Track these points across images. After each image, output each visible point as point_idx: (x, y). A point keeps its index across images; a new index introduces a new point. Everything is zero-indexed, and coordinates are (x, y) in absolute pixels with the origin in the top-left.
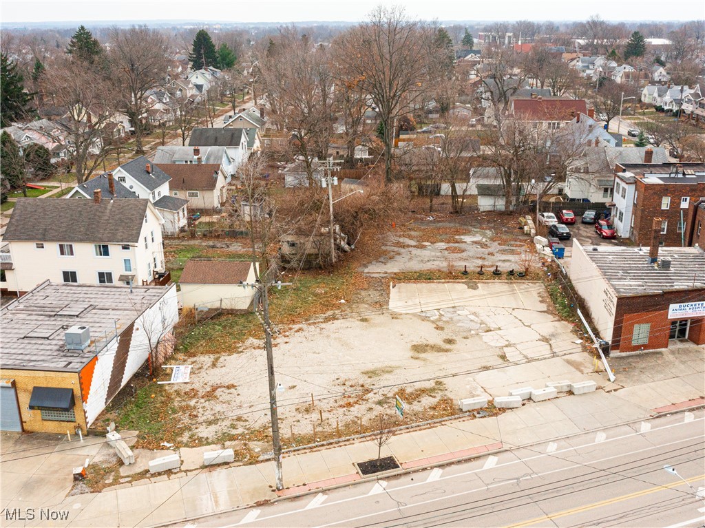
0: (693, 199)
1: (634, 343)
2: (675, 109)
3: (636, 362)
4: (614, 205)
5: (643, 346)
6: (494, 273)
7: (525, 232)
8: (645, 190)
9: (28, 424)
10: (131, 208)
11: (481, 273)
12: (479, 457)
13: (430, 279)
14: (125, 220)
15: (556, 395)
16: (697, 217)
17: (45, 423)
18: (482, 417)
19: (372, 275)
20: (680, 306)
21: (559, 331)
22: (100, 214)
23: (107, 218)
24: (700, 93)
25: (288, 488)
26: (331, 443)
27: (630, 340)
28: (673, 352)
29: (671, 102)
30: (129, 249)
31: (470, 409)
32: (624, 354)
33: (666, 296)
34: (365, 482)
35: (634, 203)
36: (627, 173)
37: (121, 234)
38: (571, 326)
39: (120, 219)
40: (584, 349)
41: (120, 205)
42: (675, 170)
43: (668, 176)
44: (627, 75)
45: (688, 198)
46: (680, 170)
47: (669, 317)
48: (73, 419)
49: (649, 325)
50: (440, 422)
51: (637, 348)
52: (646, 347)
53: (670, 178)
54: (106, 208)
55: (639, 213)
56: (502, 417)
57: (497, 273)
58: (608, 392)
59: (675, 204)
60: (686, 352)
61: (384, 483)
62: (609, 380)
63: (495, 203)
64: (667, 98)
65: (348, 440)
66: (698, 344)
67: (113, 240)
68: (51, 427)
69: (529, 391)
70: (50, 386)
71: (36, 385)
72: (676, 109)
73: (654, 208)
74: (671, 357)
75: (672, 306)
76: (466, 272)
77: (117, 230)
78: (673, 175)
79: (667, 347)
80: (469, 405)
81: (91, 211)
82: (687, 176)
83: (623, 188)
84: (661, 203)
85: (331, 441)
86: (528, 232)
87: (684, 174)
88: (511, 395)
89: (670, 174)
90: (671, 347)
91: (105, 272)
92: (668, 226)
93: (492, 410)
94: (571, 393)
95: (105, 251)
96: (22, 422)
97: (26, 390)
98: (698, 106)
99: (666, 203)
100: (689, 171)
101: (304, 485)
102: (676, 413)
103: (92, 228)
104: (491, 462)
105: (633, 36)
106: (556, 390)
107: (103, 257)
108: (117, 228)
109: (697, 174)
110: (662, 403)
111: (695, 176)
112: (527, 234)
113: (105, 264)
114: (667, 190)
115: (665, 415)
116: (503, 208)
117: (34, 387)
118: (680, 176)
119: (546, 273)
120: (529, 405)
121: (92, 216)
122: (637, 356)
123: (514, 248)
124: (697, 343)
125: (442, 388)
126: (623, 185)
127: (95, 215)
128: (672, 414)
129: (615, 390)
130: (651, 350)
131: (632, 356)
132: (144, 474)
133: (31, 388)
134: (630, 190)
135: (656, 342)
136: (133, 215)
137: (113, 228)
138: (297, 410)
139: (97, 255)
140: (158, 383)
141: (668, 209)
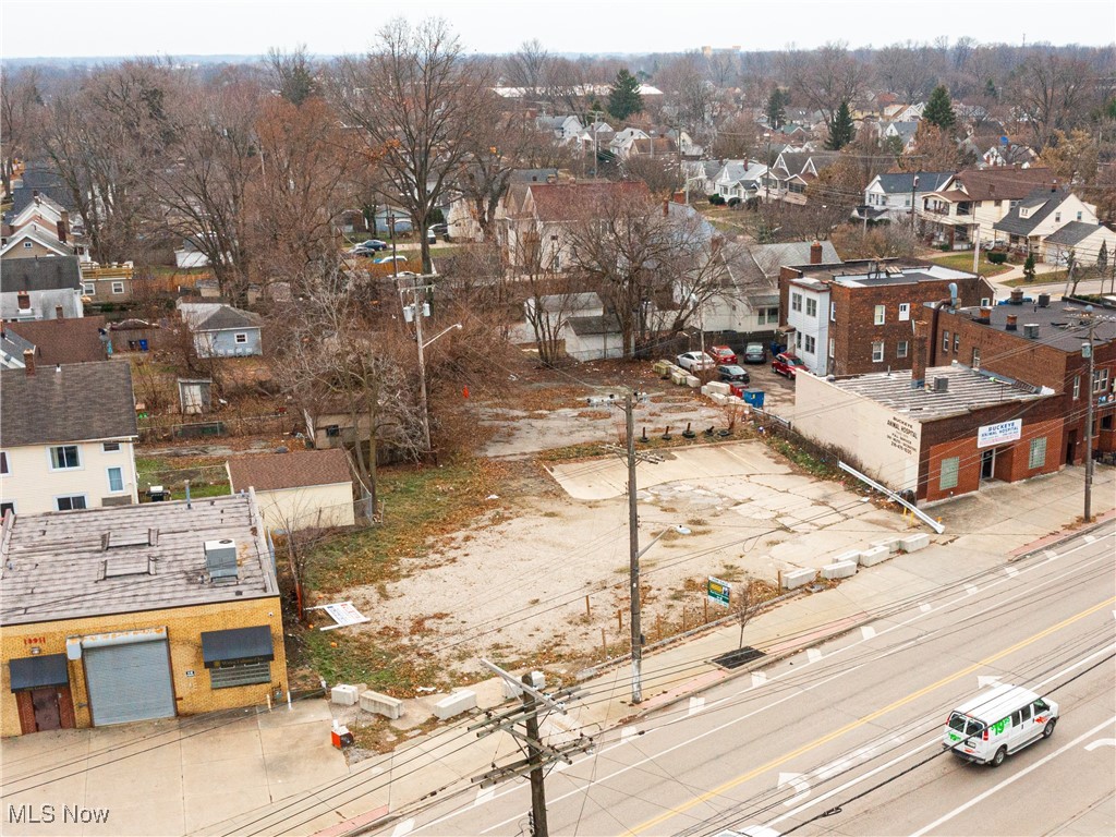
0: (915, 306)
1: (943, 487)
2: (745, 196)
3: (952, 511)
4: (794, 330)
5: (952, 489)
6: (684, 435)
7: (678, 382)
8: (851, 297)
9: (186, 700)
10: (102, 378)
11: (667, 438)
12: (849, 630)
13: (597, 454)
14: (98, 400)
15: (887, 556)
16: (940, 325)
17: (217, 693)
18: (819, 591)
19: (507, 459)
20: (990, 429)
21: (830, 491)
22: (44, 394)
23: (61, 399)
24: (785, 168)
25: (647, 700)
26: (656, 648)
27: (937, 482)
28: (986, 494)
29: (736, 187)
30: (118, 448)
31: (798, 584)
32: (932, 504)
33: (974, 416)
34: (736, 677)
35: (831, 322)
36: (805, 278)
37: (99, 423)
38: (840, 486)
39: (86, 398)
40: (879, 506)
41: (77, 375)
42: (874, 267)
43: (866, 277)
44: (642, 146)
45: (908, 305)
46: (882, 267)
47: (979, 446)
48: (267, 678)
49: (957, 459)
50: (772, 604)
51: (945, 493)
52: (956, 491)
53: (869, 279)
54: (52, 383)
55: (844, 334)
56: (841, 587)
57: (689, 436)
58: (944, 544)
59: (892, 315)
60: (1002, 492)
61: (762, 674)
62: (936, 532)
63: (605, 346)
64: (725, 178)
65: (674, 641)
66: (1010, 482)
67: (86, 435)
68: (229, 698)
69: (857, 554)
70: (230, 626)
71: (205, 630)
72: (747, 197)
73: (865, 323)
74: (988, 500)
75: (982, 430)
76: (644, 438)
77: (88, 417)
78: (873, 276)
79: (977, 489)
80: (797, 579)
81: (24, 390)
82: (892, 276)
83: (809, 300)
84: (873, 315)
85: (655, 645)
86: (683, 381)
87: (888, 274)
88: (837, 561)
89: (869, 274)
90: (981, 489)
91: (71, 496)
92: (885, 349)
93: (823, 582)
94: (902, 551)
95: (68, 458)
96: (176, 699)
97: (185, 642)
98: (787, 189)
99: (880, 316)
100: (893, 269)
101: (665, 692)
102: (1035, 553)
103: (39, 419)
104: (868, 632)
105: (619, 78)
106: (888, 548)
107: (67, 469)
108: (90, 413)
109: (904, 272)
110: (1014, 545)
111: (901, 276)
112: (681, 385)
113: (69, 482)
114: (880, 294)
115: (1024, 557)
116: (619, 354)
117: (202, 634)
118: (883, 276)
119: (756, 428)
120: (863, 571)
121: (30, 399)
122: (948, 504)
123: (683, 404)
124: (1009, 480)
125: (737, 571)
126: (806, 295)
127: (35, 396)
128: (1030, 555)
129: (951, 541)
130: (961, 495)
131: (943, 505)
132: (433, 722)
133: (195, 636)
134: (822, 301)
135: (965, 484)
136: (109, 389)
137: (80, 414)
138: (570, 623)
139: (54, 467)
140: (322, 629)
141: (883, 323)
